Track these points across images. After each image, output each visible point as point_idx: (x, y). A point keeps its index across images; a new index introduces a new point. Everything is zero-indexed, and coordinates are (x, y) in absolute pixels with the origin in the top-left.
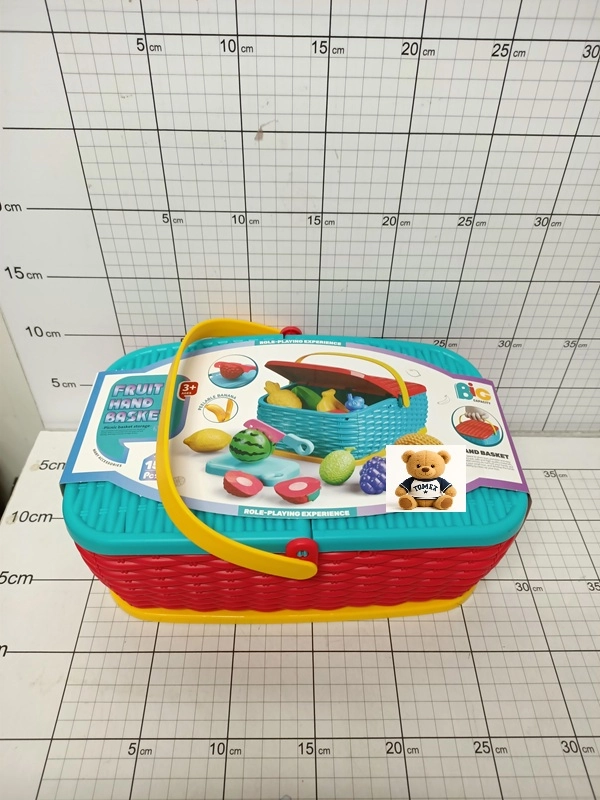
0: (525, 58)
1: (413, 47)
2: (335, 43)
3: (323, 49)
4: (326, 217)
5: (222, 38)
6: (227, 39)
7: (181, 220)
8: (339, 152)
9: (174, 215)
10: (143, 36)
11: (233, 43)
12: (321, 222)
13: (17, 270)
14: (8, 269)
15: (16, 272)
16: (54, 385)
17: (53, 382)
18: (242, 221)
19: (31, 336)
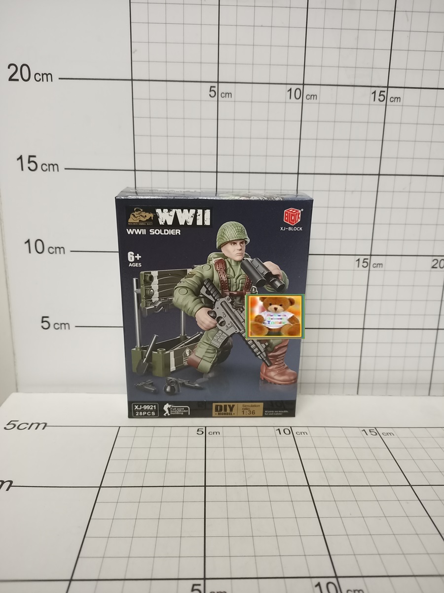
4: (392, 93)
7: (229, 94)
8: (409, 14)
9: (223, 88)
12: (385, 98)
13: (32, 159)
14: (21, 158)
15: (29, 162)
16: (42, 327)
17: (43, 322)
18: (298, 96)
19: (30, 252)
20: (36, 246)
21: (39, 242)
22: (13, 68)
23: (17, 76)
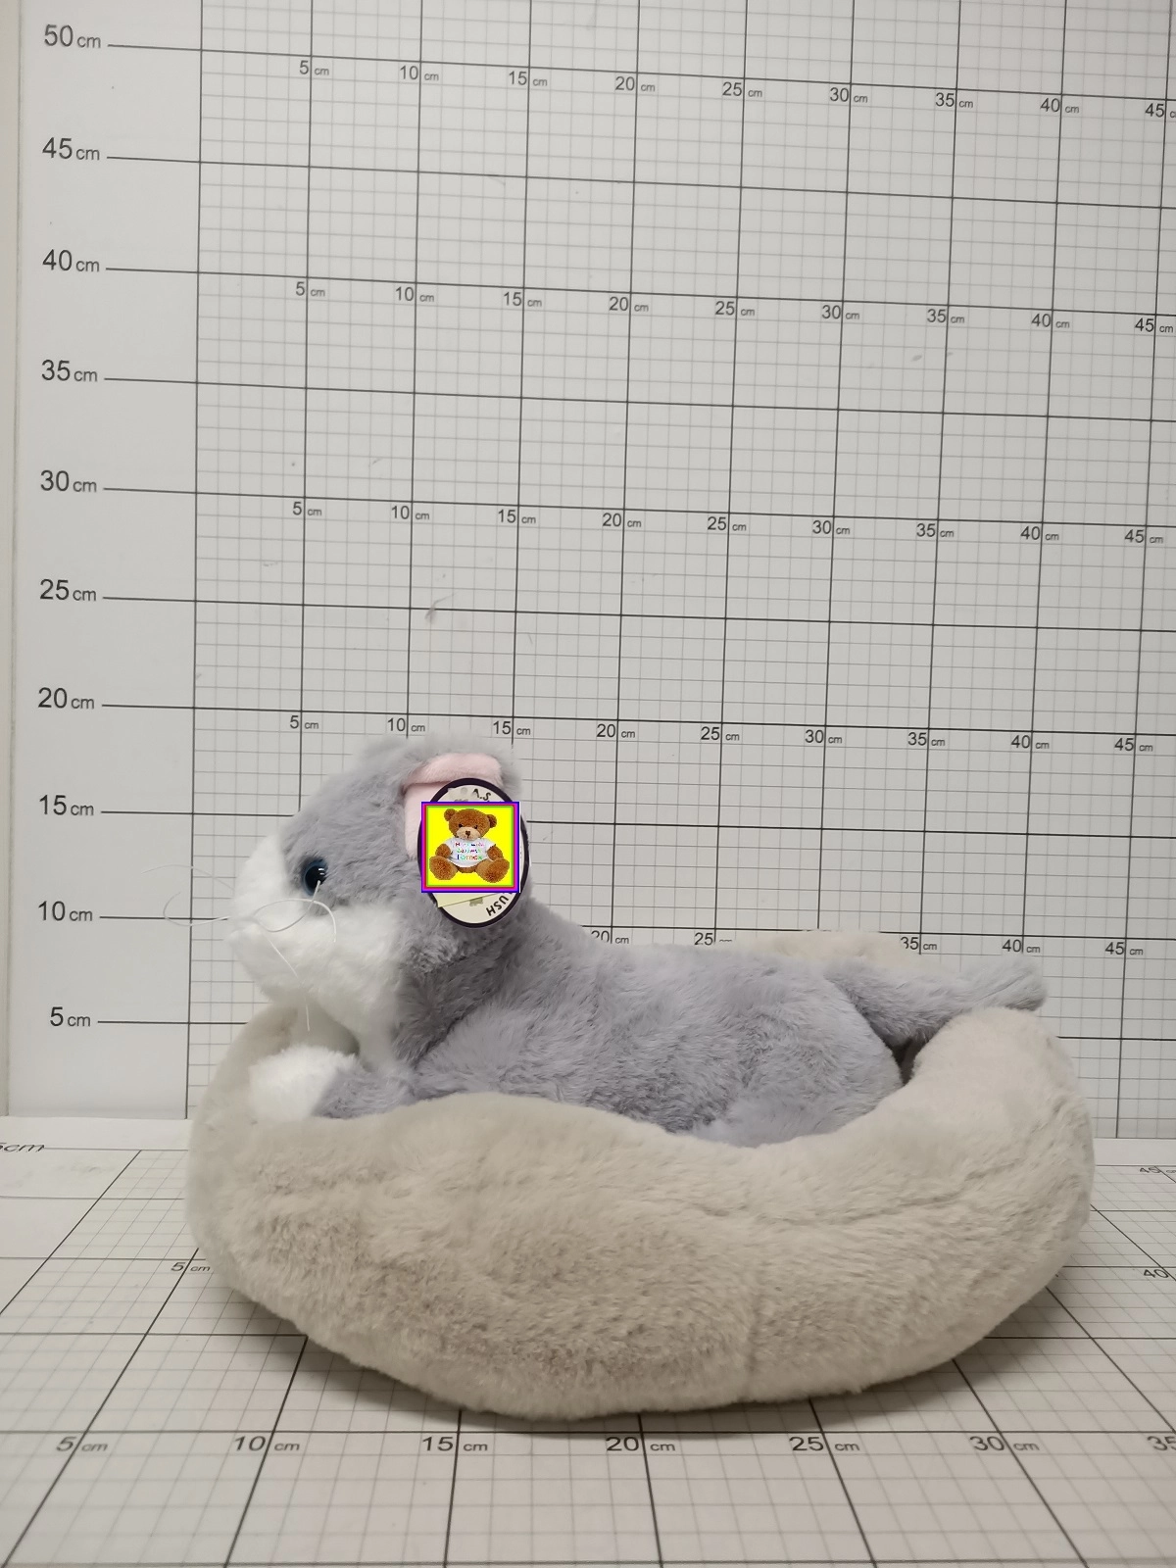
0: (747, 532)
1: (616, 518)
2: (524, 512)
3: (512, 518)
4: (519, 724)
5: (394, 504)
6: (399, 505)
7: (316, 725)
8: (533, 636)
9: (307, 718)
10: (302, 500)
11: (407, 510)
12: (511, 730)
13: (59, 800)
14: (45, 798)
15: (58, 804)
16: (52, 1022)
17: (53, 1015)
18: (401, 728)
19: (45, 919)
20: (54, 911)
21: (58, 906)
22: (45, 693)
23: (50, 702)
